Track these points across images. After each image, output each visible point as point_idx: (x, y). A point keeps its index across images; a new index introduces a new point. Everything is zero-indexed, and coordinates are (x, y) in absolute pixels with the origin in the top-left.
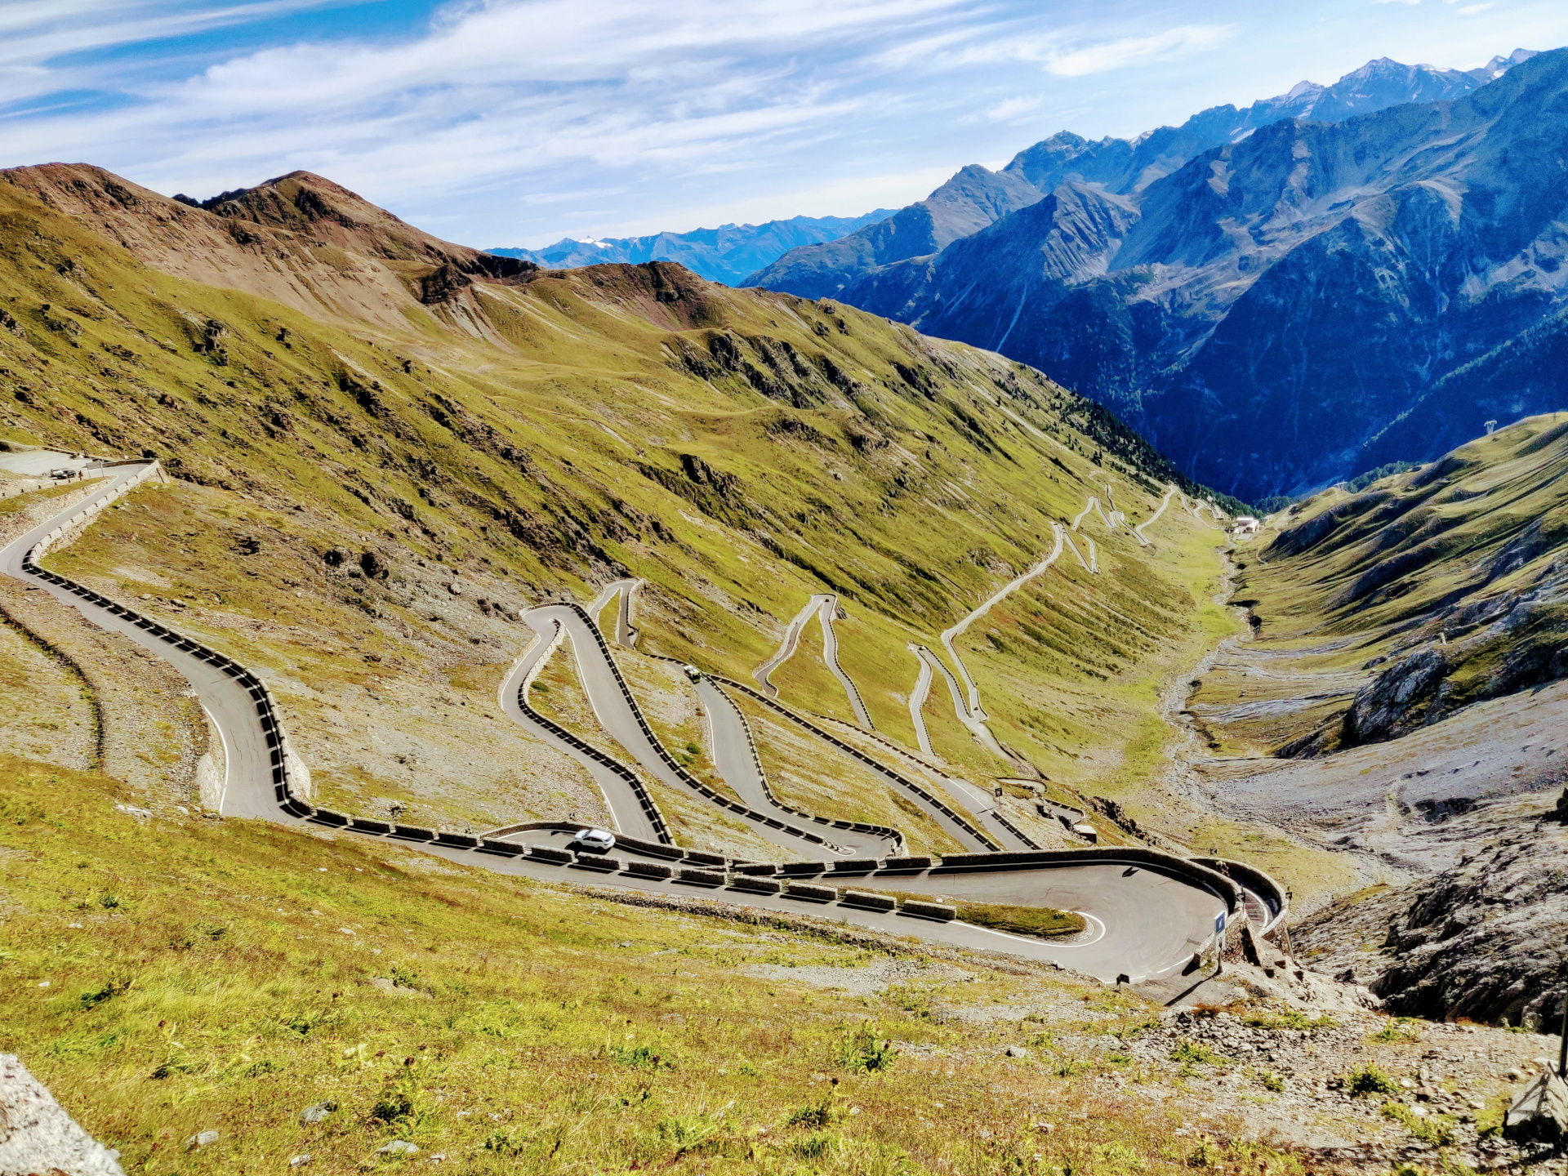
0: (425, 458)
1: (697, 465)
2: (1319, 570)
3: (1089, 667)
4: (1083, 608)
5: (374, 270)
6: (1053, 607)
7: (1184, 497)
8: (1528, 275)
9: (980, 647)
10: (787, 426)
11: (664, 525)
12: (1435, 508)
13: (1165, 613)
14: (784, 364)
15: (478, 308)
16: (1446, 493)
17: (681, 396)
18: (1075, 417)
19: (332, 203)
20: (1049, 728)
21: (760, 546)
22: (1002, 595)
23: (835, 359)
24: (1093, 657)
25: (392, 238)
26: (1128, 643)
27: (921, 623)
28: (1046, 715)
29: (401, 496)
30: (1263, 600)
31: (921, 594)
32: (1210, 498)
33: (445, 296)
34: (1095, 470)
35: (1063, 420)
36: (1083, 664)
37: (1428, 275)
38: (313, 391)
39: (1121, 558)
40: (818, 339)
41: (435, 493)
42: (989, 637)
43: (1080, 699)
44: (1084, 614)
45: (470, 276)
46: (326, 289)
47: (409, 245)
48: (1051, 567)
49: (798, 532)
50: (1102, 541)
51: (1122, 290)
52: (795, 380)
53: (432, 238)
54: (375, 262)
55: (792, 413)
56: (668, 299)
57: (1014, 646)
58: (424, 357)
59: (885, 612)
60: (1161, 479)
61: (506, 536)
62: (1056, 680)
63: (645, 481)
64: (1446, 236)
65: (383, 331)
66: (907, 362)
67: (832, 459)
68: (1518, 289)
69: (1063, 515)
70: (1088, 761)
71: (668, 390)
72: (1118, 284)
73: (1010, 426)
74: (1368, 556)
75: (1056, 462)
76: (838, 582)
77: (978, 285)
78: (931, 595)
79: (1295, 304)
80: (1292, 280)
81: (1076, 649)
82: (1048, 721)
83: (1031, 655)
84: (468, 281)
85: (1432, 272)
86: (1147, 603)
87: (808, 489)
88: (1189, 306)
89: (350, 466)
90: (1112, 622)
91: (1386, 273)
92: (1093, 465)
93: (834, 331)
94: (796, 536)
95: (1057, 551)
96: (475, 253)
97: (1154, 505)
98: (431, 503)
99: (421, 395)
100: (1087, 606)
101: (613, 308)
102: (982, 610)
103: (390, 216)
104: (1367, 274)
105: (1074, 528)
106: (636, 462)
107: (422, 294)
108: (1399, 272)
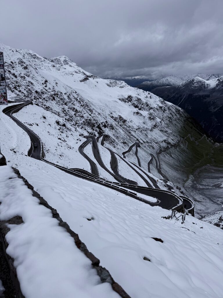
0: (76, 108)
7: (206, 137)
18: (189, 120)
21: (128, 132)
23: (149, 103)
33: (84, 81)
40: (146, 99)
45: (89, 78)
47: (80, 71)
49: (135, 132)
55: (139, 111)
60: (203, 133)
72: (203, 96)
76: (140, 141)
77: (177, 93)
92: (191, 129)
93: (149, 98)
97: (200, 138)
98: (75, 116)
105: (185, 139)
106: (110, 115)
107: (80, 80)
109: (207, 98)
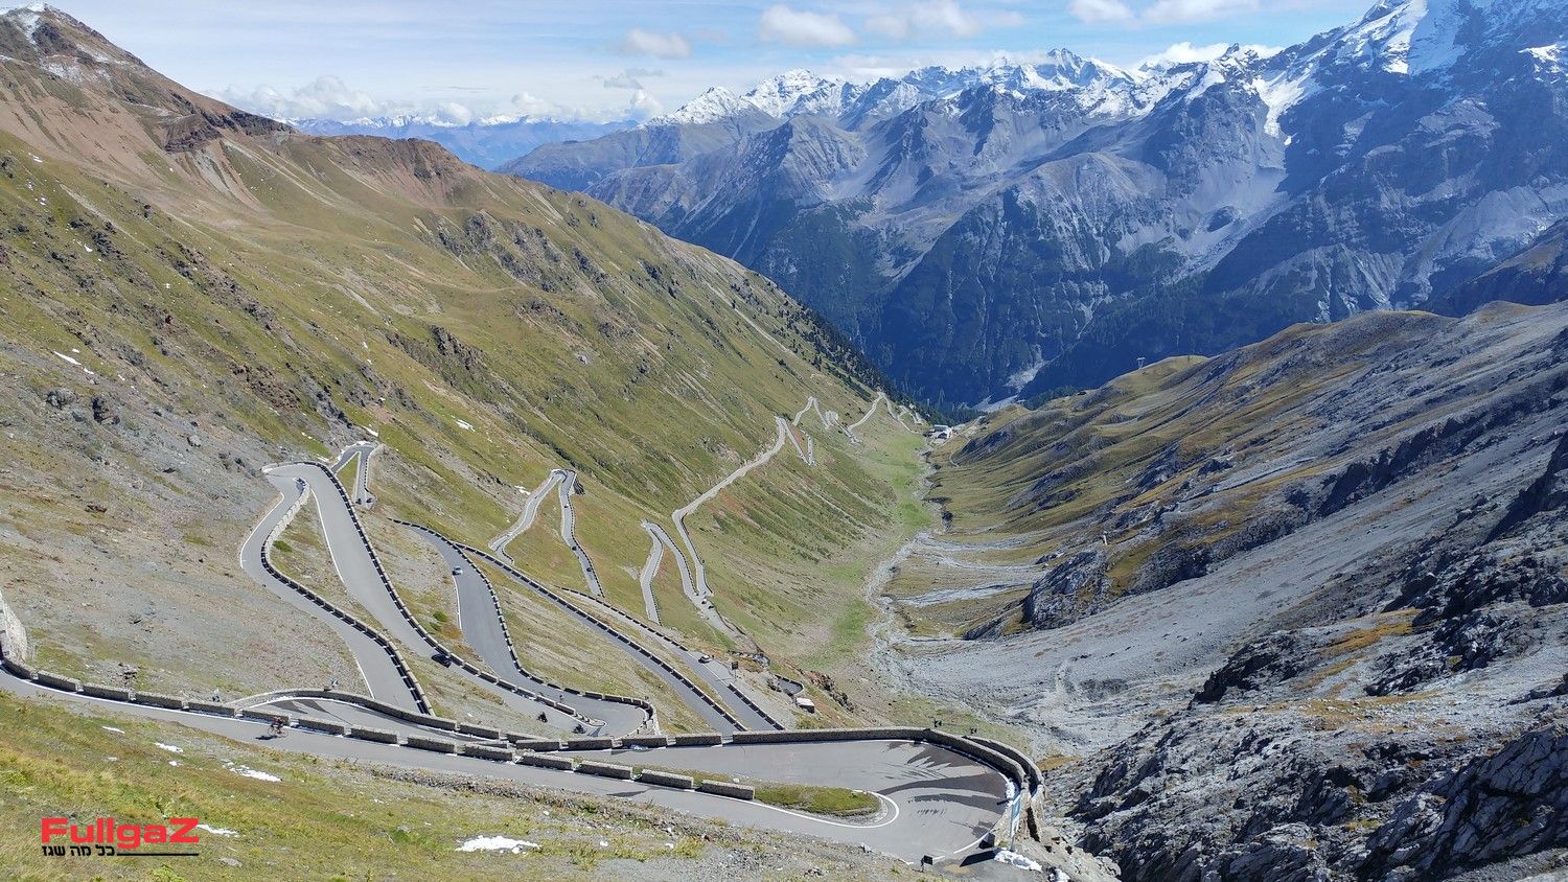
0: (160, 305)
1: (444, 337)
2: (1003, 475)
3: (803, 550)
4: (800, 496)
5: (113, 111)
6: (774, 494)
7: (889, 403)
8: (1169, 240)
9: (706, 527)
10: (536, 307)
11: (407, 393)
12: (1097, 427)
13: (870, 504)
14: (536, 248)
15: (227, 162)
16: (1105, 416)
17: (431, 270)
18: (800, 325)
19: (71, 38)
20: (767, 605)
21: (502, 419)
22: (730, 480)
23: (585, 248)
24: (807, 540)
25: (136, 81)
26: (838, 530)
27: (655, 503)
28: (764, 592)
29: (129, 342)
30: (955, 498)
31: (655, 475)
32: (911, 406)
33: (191, 145)
34: (816, 375)
35: (789, 326)
36: (798, 547)
37: (1095, 231)
38: (38, 225)
39: (836, 455)
40: (570, 230)
41: (168, 343)
42: (717, 519)
43: (794, 579)
44: (800, 501)
45: (218, 129)
46: (55, 122)
47: (155, 90)
48: (774, 456)
49: (541, 409)
50: (819, 437)
51: (846, 216)
52: (545, 264)
53: (180, 87)
54: (114, 103)
55: (539, 295)
56: (425, 175)
57: (738, 528)
58: (163, 205)
59: (620, 490)
60: (870, 386)
61: (243, 390)
62: (774, 561)
63: (390, 348)
64: (1109, 200)
65: (117, 173)
66: (653, 261)
67: (578, 343)
68: (1161, 250)
69: (785, 412)
70: (801, 638)
71: (417, 263)
72: (841, 209)
73: (742, 328)
74: (1044, 465)
75: (781, 363)
76: (577, 460)
77: (718, 197)
78: (666, 477)
79: (990, 242)
80: (988, 223)
81: (793, 533)
82: (765, 598)
83: (753, 537)
84: (218, 135)
85: (1098, 230)
86: (856, 495)
87: (553, 369)
88: (902, 235)
89: (74, 307)
90: (825, 510)
91: (1063, 224)
92: (813, 369)
93: (584, 222)
94: (539, 413)
95: (781, 442)
96: (226, 106)
97: (864, 409)
98: (164, 353)
99: (159, 242)
100: (804, 494)
101: (370, 178)
102: (712, 493)
103: (133, 59)
104: (1047, 224)
105: (795, 423)
106: (383, 329)
107: (164, 142)
108: (1073, 226)
109: (861, 217)
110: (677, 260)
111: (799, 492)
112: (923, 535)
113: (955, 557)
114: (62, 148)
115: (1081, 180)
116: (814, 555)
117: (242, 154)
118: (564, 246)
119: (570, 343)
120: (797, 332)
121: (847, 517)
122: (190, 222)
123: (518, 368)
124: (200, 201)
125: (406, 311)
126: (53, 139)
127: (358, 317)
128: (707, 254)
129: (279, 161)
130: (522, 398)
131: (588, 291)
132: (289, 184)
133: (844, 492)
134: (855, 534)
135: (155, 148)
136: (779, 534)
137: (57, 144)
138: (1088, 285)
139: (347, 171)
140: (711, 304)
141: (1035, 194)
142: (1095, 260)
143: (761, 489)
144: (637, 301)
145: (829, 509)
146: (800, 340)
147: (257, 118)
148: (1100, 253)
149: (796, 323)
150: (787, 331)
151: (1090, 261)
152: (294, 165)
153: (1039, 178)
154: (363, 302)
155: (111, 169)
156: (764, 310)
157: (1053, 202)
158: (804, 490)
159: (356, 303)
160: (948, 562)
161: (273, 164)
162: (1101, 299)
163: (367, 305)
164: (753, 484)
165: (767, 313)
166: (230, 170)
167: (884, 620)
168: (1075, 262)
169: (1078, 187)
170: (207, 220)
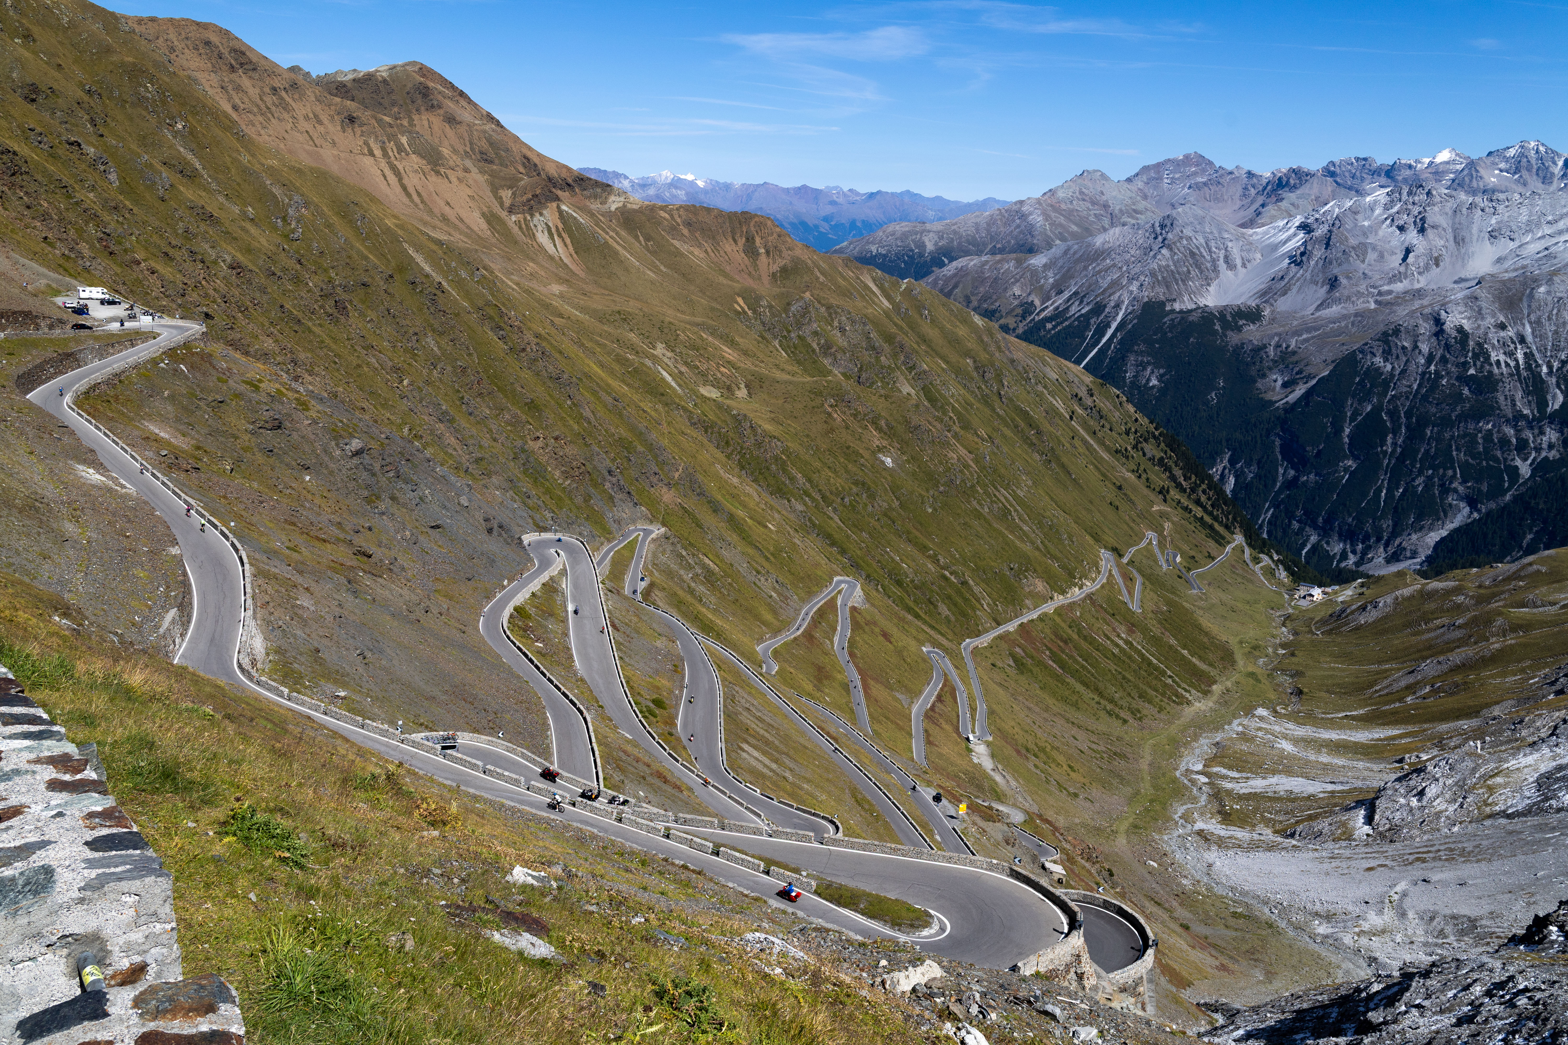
1: (746, 425)
3: (1110, 707)
4: (1117, 645)
5: (466, 170)
6: (1085, 638)
9: (999, 665)
10: (846, 401)
11: (698, 477)
12: (1504, 610)
13: (1203, 666)
15: (561, 226)
17: (746, 353)
19: (440, 97)
20: (1055, 762)
21: (793, 517)
22: (1034, 615)
23: (910, 341)
24: (1117, 697)
25: (491, 141)
26: (1157, 691)
27: (944, 628)
28: (1054, 748)
30: (1311, 674)
31: (949, 598)
32: (1275, 558)
34: (1160, 507)
35: (1135, 448)
36: (1103, 702)
37: (1545, 369)
39: (1169, 603)
40: (898, 321)
42: (1014, 657)
43: (1094, 738)
44: (1116, 651)
46: (413, 181)
47: (508, 152)
48: (1091, 595)
49: (835, 510)
50: (1153, 580)
51: (1226, 326)
52: (867, 357)
53: (530, 148)
54: (469, 163)
55: (852, 389)
56: (753, 253)
57: (1036, 670)
58: (496, 266)
62: (1072, 714)
63: (690, 430)
65: (461, 233)
66: (984, 361)
67: (885, 443)
69: (1116, 545)
70: (1088, 805)
71: (732, 344)
72: (1222, 317)
73: (1077, 442)
75: (1119, 489)
76: (865, 569)
77: (1075, 294)
78: (959, 601)
79: (1403, 372)
80: (1404, 348)
81: (1101, 685)
82: (1054, 754)
83: (1053, 683)
84: (557, 198)
85: (1550, 367)
86: (1185, 652)
87: (854, 469)
88: (1294, 353)
90: (1144, 666)
91: (1502, 358)
93: (914, 312)
94: (833, 515)
95: (1102, 580)
96: (569, 169)
100: (1121, 643)
101: (696, 251)
102: (1011, 627)
103: (492, 119)
104: (1481, 353)
105: (1125, 560)
106: (685, 409)
107: (507, 202)
108: (1516, 360)
109: (1245, 329)
110: (1012, 361)
111: (1116, 639)
112: (1261, 711)
113: (1296, 741)
114: (416, 205)
115: (1533, 307)
116: (1122, 714)
117: (575, 218)
118: (889, 339)
119: (878, 443)
120: (1144, 455)
121: (1170, 677)
122: (517, 284)
123: (818, 464)
124: (531, 264)
125: (713, 393)
126: (409, 195)
127: (662, 395)
128: (1048, 355)
129: (609, 227)
130: (818, 497)
131: (906, 389)
132: (616, 253)
133: (1171, 647)
134: (1177, 696)
135: (497, 209)
136: (1086, 685)
137: (412, 201)
138: (1528, 435)
139: (675, 242)
140: (1044, 414)
141: (1469, 318)
142: (1542, 404)
143: (1070, 631)
144: (960, 403)
145: (1150, 663)
146: (1145, 464)
147: (596, 182)
148: (1549, 397)
149: (1144, 444)
150: (1132, 452)
151: (1534, 405)
152: (623, 233)
153: (1476, 298)
154: (669, 379)
155: (456, 227)
156: (1108, 426)
157: (1493, 330)
158: (1122, 638)
159: (663, 379)
160: (1287, 747)
161: (603, 230)
162: (1544, 454)
163: (673, 384)
164: (1063, 625)
165: (1111, 430)
166: (563, 234)
167: (1194, 800)
168: (1515, 405)
169: (1528, 316)
170: (534, 285)
